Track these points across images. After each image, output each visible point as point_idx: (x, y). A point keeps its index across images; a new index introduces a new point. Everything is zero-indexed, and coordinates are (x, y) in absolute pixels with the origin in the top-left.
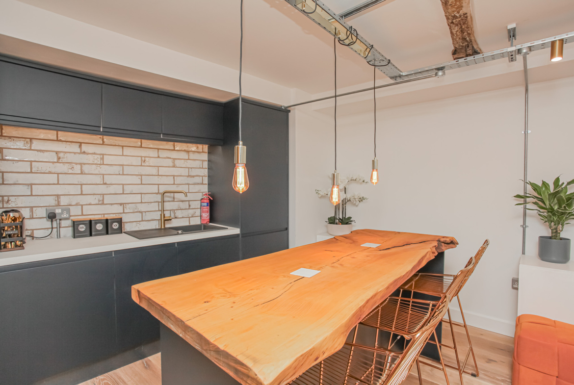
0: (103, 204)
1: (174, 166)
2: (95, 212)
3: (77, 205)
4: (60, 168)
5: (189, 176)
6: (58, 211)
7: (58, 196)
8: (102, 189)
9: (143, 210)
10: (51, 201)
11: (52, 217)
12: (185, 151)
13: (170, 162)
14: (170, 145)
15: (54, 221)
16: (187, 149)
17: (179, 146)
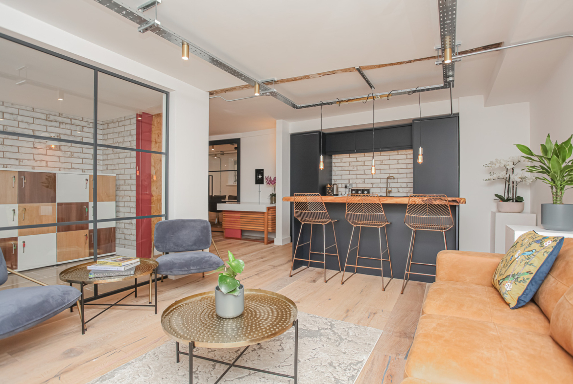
0: (364, 183)
1: (398, 164)
2: (361, 186)
3: (355, 183)
4: (351, 168)
5: (407, 168)
6: (348, 185)
7: (349, 179)
8: (364, 177)
9: (381, 187)
10: (347, 181)
11: (346, 187)
12: (404, 154)
13: (396, 162)
14: (395, 153)
15: (347, 189)
16: (406, 153)
17: (401, 152)
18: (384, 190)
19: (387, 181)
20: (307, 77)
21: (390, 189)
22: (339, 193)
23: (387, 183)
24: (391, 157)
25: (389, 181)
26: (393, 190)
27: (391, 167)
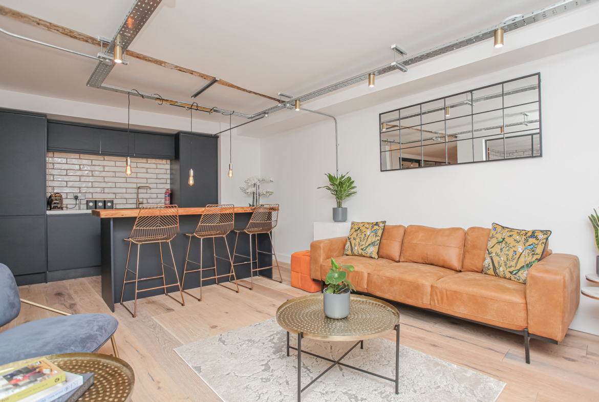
0: (104, 193)
1: (147, 173)
3: (90, 193)
4: (81, 173)
5: (157, 178)
6: (80, 195)
7: (80, 188)
8: (104, 185)
9: (127, 197)
10: (76, 190)
11: (76, 198)
12: (154, 163)
13: (144, 170)
14: (144, 160)
15: (77, 200)
16: (155, 162)
17: (150, 161)
18: (135, 201)
19: (138, 191)
20: (160, 63)
21: (141, 200)
22: (65, 206)
23: (138, 193)
24: (139, 165)
25: (140, 191)
26: (145, 201)
27: (139, 175)
